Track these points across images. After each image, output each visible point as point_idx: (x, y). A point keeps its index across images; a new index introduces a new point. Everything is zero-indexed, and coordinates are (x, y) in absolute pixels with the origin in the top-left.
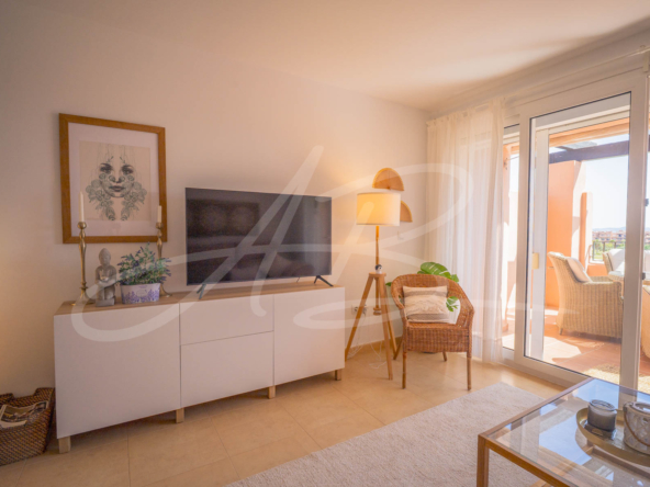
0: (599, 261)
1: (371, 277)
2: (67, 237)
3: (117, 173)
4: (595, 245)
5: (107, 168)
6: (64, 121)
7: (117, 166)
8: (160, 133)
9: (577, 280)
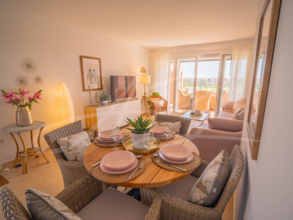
0: (185, 90)
1: (143, 96)
2: (84, 90)
3: (92, 72)
4: (184, 85)
5: (90, 70)
6: (81, 57)
7: (92, 70)
8: (100, 60)
9: (182, 95)
